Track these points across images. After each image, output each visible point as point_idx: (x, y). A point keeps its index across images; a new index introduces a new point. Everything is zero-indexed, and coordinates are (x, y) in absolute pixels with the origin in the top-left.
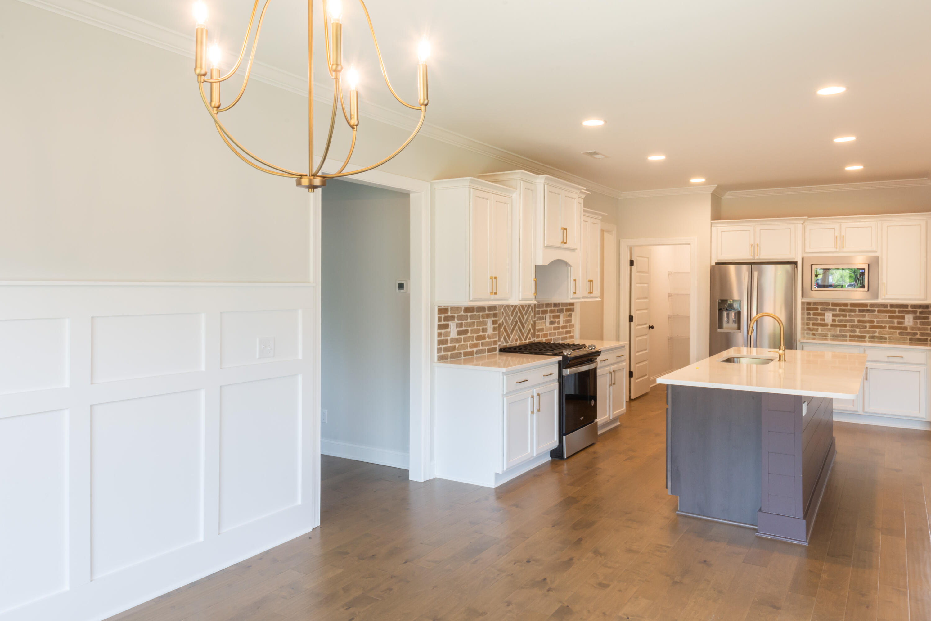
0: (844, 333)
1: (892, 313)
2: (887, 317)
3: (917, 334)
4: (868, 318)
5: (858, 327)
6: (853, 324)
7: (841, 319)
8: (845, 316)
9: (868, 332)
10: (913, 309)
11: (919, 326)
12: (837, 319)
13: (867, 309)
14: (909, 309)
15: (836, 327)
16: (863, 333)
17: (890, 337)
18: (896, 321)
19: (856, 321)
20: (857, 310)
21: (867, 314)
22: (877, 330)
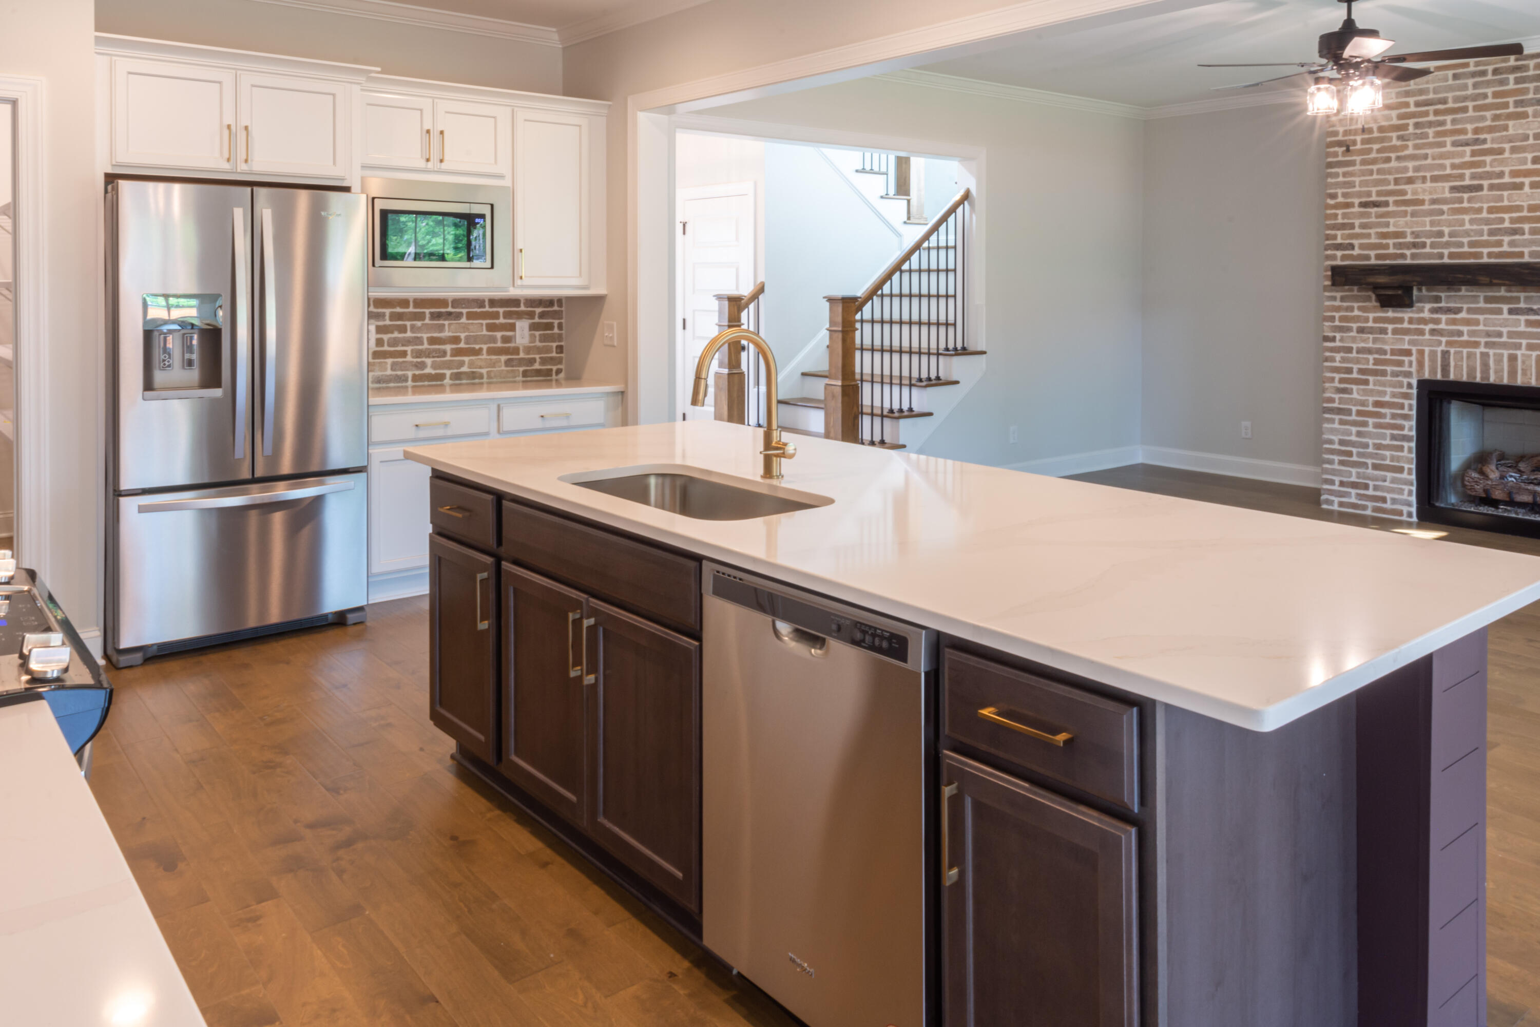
0: (402, 370)
1: (493, 319)
2: (484, 327)
3: (534, 360)
4: (449, 331)
5: (429, 354)
6: (420, 347)
7: (395, 339)
8: (403, 329)
9: (448, 365)
10: (527, 307)
11: (538, 344)
12: (386, 337)
13: (447, 312)
14: (522, 307)
15: (385, 358)
16: (440, 368)
17: (491, 371)
18: (499, 335)
19: (425, 341)
20: (428, 316)
21: (446, 323)
22: (469, 359)
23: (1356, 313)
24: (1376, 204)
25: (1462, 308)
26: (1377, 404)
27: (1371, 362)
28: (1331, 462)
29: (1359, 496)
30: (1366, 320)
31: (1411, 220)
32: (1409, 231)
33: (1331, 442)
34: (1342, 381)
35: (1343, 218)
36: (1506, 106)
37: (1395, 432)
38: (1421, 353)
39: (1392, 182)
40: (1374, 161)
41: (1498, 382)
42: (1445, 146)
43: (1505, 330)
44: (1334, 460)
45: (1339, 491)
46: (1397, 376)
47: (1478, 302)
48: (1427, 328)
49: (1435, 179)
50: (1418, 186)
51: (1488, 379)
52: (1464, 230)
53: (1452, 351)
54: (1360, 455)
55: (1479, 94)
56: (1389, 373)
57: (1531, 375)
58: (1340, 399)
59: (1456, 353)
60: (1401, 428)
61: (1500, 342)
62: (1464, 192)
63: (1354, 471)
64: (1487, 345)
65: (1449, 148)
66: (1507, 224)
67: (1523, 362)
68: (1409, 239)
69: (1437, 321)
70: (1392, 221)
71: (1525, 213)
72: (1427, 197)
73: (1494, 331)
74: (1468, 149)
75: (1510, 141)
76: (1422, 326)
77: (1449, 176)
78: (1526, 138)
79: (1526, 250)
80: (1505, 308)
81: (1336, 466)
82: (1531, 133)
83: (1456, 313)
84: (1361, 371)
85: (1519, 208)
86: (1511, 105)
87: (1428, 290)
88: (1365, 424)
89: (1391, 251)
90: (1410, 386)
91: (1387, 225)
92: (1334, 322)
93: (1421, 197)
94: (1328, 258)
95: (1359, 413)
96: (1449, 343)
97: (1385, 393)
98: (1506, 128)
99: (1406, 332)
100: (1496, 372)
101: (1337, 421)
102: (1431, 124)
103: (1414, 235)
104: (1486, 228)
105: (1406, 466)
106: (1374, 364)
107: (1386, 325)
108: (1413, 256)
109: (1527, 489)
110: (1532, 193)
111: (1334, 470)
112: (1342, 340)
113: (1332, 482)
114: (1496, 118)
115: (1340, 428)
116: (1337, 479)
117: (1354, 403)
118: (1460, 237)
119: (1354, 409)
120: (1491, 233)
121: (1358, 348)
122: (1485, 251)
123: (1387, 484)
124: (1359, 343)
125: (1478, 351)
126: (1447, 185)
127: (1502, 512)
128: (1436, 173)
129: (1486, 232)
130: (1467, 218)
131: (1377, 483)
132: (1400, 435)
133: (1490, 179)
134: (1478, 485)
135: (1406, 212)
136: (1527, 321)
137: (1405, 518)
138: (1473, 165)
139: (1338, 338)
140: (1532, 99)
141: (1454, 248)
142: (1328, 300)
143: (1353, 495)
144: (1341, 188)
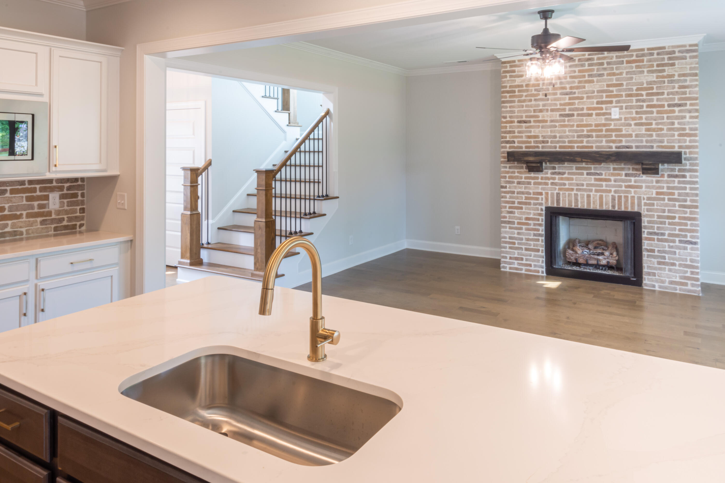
1: (31, 193)
2: (24, 199)
3: (63, 219)
10: (58, 183)
11: (66, 207)
14: (55, 184)
17: (29, 229)
18: (36, 203)
22: (10, 222)
23: (516, 174)
24: (525, 122)
25: (565, 172)
26: (527, 219)
27: (524, 198)
28: (505, 248)
29: (519, 264)
30: (521, 178)
31: (541, 130)
32: (540, 135)
33: (505, 238)
34: (510, 208)
35: (510, 128)
36: (584, 76)
37: (535, 232)
38: (547, 194)
39: (533, 111)
40: (524, 101)
41: (582, 208)
42: (557, 95)
43: (585, 183)
44: (506, 246)
45: (509, 262)
46: (536, 205)
47: (573, 170)
48: (550, 182)
49: (552, 110)
50: (545, 113)
51: (578, 206)
52: (565, 135)
53: (561, 193)
54: (519, 244)
55: (572, 71)
56: (532, 203)
57: (597, 204)
58: (509, 216)
59: (563, 194)
60: (538, 230)
61: (582, 188)
62: (566, 117)
63: (516, 252)
64: (577, 190)
65: (558, 96)
66: (585, 133)
67: (594, 198)
68: (541, 139)
69: (554, 179)
70: (532, 130)
71: (593, 128)
72: (549, 119)
73: (580, 183)
74: (567, 97)
75: (587, 93)
76: (547, 181)
77: (559, 109)
78: (594, 92)
79: (594, 145)
80: (585, 172)
81: (508, 250)
82: (595, 90)
83: (562, 175)
84: (519, 203)
85: (590, 125)
86: (587, 76)
87: (550, 164)
88: (521, 229)
89: (533, 144)
90: (542, 210)
91: (530, 132)
92: (506, 179)
93: (546, 119)
94: (503, 147)
95: (519, 223)
96: (560, 189)
97: (530, 213)
98: (584, 87)
99: (540, 184)
100: (581, 203)
101: (508, 228)
104: (576, 134)
105: (541, 249)
106: (525, 199)
107: (530, 181)
108: (543, 147)
109: (595, 258)
110: (596, 118)
111: (507, 251)
112: (510, 188)
113: (506, 258)
114: (580, 82)
115: (510, 231)
116: (508, 256)
117: (516, 218)
118: (564, 138)
119: (516, 221)
120: (579, 136)
121: (517, 191)
122: (576, 145)
123: (531, 258)
124: (518, 189)
125: (573, 193)
126: (558, 113)
127: (583, 269)
128: (553, 107)
129: (576, 136)
130: (567, 129)
131: (527, 257)
132: (537, 233)
133: (578, 111)
134: (572, 257)
135: (539, 126)
136: (595, 179)
137: (540, 274)
138: (569, 104)
139: (508, 187)
140: (596, 74)
141: (561, 143)
142: (503, 168)
143: (516, 263)
144: (508, 114)
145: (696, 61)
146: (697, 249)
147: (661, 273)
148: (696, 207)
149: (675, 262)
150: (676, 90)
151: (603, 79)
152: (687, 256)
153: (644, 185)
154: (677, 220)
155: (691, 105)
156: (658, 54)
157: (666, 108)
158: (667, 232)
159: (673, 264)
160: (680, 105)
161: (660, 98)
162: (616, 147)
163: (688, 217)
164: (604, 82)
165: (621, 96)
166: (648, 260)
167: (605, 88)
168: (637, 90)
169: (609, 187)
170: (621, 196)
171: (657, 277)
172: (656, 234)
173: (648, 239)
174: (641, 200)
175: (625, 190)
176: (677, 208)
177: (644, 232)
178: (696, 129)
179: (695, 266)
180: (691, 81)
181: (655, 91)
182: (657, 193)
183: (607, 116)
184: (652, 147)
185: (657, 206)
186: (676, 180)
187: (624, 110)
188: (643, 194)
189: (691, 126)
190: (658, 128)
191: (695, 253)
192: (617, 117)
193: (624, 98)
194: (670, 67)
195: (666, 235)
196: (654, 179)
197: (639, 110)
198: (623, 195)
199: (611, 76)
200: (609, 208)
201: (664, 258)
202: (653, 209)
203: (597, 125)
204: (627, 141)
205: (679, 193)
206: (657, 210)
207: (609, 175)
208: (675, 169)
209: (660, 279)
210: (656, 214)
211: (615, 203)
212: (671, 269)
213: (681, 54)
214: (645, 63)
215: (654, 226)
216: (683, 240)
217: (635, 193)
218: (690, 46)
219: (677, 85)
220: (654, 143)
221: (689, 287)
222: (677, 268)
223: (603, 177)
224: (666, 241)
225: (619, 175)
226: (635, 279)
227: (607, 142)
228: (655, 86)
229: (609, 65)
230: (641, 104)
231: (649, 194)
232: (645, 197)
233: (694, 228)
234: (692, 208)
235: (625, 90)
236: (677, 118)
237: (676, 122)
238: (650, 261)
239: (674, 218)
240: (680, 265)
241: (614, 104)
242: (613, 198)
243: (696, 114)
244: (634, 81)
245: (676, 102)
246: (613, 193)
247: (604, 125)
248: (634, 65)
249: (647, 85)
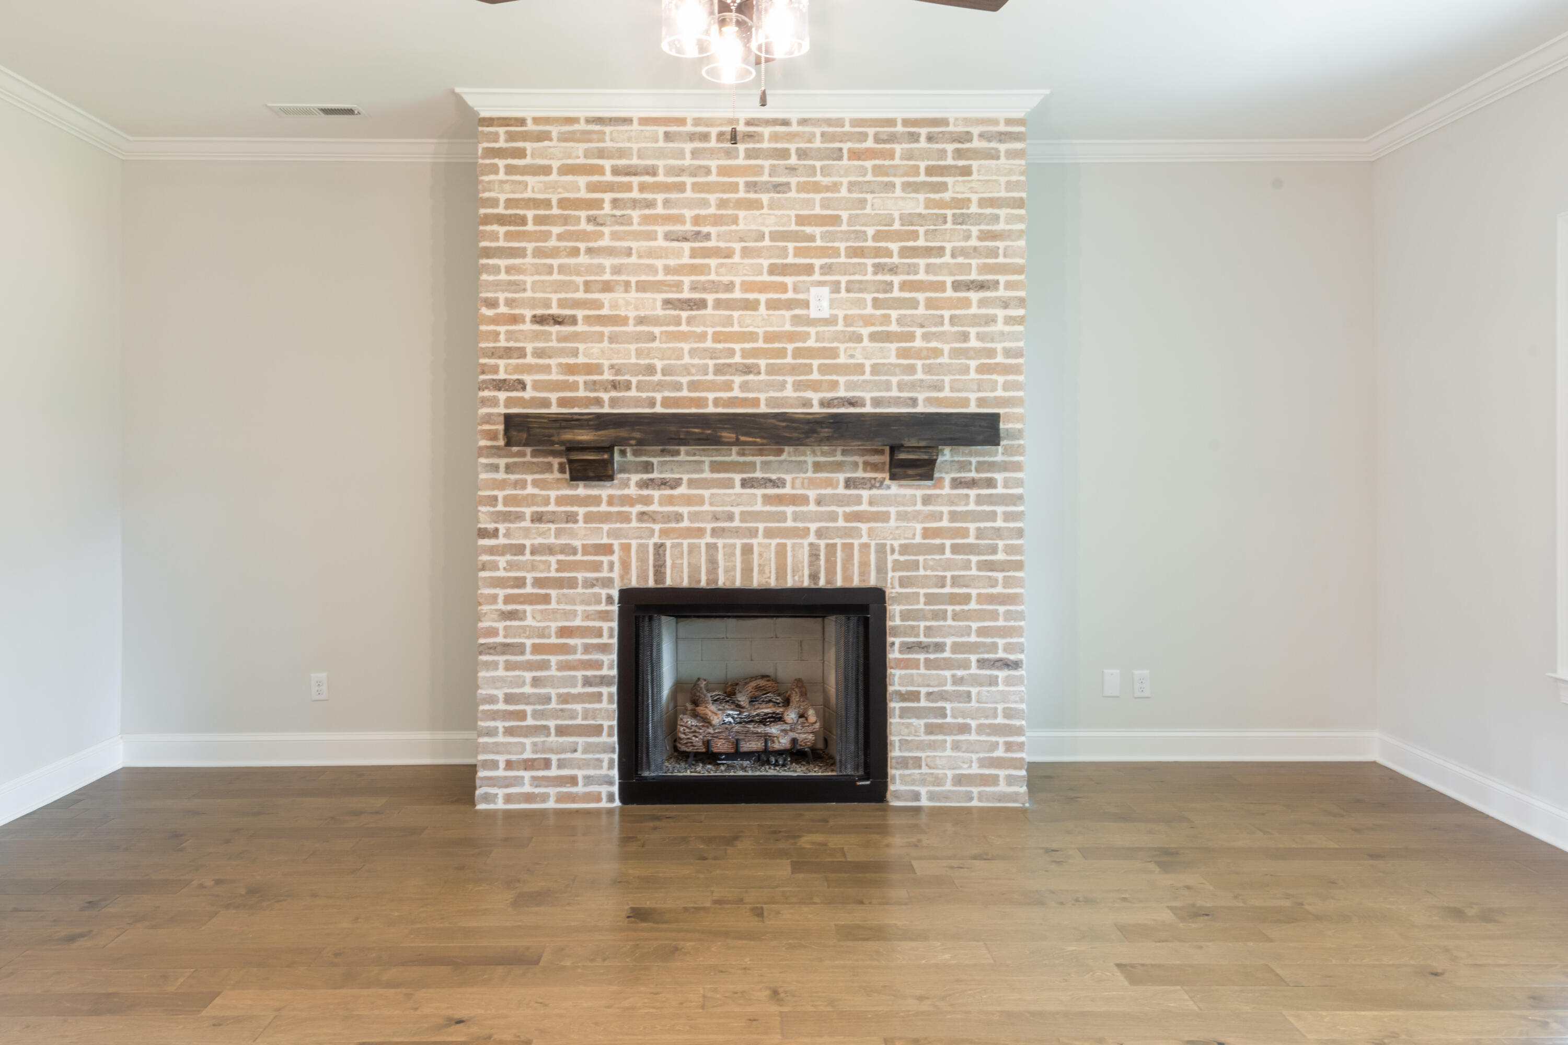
23: (530, 490)
24: (557, 321)
25: (681, 479)
26: (564, 632)
27: (554, 566)
28: (491, 732)
29: (536, 781)
30: (546, 501)
31: (608, 347)
32: (606, 363)
33: (492, 700)
34: (508, 599)
35: (507, 340)
36: (734, 187)
37: (590, 673)
38: (626, 548)
39: (582, 288)
40: (554, 253)
41: (729, 585)
42: (656, 239)
43: (737, 510)
44: (495, 728)
45: (506, 778)
46: (593, 586)
47: (702, 471)
48: (635, 510)
49: (642, 287)
50: (618, 295)
51: (716, 581)
52: (682, 365)
53: (668, 543)
54: (537, 715)
55: (700, 167)
56: (580, 582)
57: (770, 572)
58: (506, 628)
59: (673, 546)
60: (598, 665)
61: (730, 527)
62: (682, 309)
63: (528, 741)
64: (714, 531)
65: (661, 242)
66: (737, 359)
67: (760, 555)
68: (607, 376)
69: (647, 501)
70: (581, 347)
71: (760, 344)
72: (632, 314)
73: (723, 512)
74: (686, 246)
75: (741, 240)
76: (626, 509)
77: (662, 283)
78: (761, 237)
79: (762, 396)
80: (737, 477)
81: (500, 739)
82: (767, 230)
83: (672, 488)
84: (538, 582)
85: (752, 337)
86: (741, 187)
87: (635, 453)
88: (545, 665)
89: (581, 393)
90: (610, 599)
91: (574, 353)
92: (495, 506)
93: (622, 313)
94: (484, 402)
95: (536, 649)
96: (664, 533)
97: (574, 613)
98: (735, 220)
99: (605, 517)
100: (726, 571)
101: (501, 665)
102: (635, 204)
103: (613, 371)
104: (711, 363)
105: (606, 724)
106: (558, 570)
107: (575, 509)
108: (613, 402)
109: (756, 733)
110: (768, 315)
111: (496, 744)
112: (507, 535)
114: (722, 204)
115: (507, 676)
116: (501, 759)
117: (528, 633)
118: (678, 375)
120: (719, 370)
121: (532, 545)
122: (711, 396)
123: (577, 755)
124: (535, 538)
125: (702, 542)
126: (659, 297)
127: (726, 771)
128: (644, 278)
129: (711, 369)
130: (686, 347)
131: (563, 756)
132: (595, 676)
133: (717, 292)
134: (696, 737)
135: (602, 334)
136: (764, 496)
137: (604, 804)
138: (693, 270)
139: (502, 531)
140: (767, 183)
141: (669, 391)
142: (487, 472)
143: (527, 781)
144: (503, 291)
145: (1020, 165)
146: (1019, 681)
147: (935, 756)
148: (1019, 566)
149: (968, 721)
150: (973, 242)
151: (786, 199)
152: (996, 703)
153: (893, 510)
154: (973, 605)
155: (1009, 286)
156: (930, 138)
157: (949, 293)
158: (949, 641)
159: (964, 729)
160: (982, 286)
161: (935, 264)
162: (822, 404)
163: (999, 595)
164: (791, 209)
165: (836, 252)
166: (903, 724)
167: (794, 227)
168: (878, 236)
169: (802, 521)
170: (835, 545)
171: (925, 770)
172: (923, 648)
173: (902, 665)
174: (885, 553)
175: (845, 527)
176: (974, 572)
177: (893, 644)
178: (1019, 354)
179: (1015, 725)
180: (1010, 220)
181: (921, 242)
182: (927, 533)
183: (797, 312)
184: (914, 401)
185: (925, 569)
186: (973, 493)
187: (843, 294)
188: (891, 537)
189: (1008, 345)
190: (928, 349)
191: (1014, 693)
192: (826, 313)
193: (843, 259)
194: (960, 179)
195: (948, 648)
196: (919, 493)
197: (881, 296)
198: (838, 541)
199: (808, 192)
200: (803, 582)
201: (942, 713)
202: (916, 577)
203: (769, 337)
204: (850, 386)
205: (978, 529)
206: (923, 582)
207: (803, 487)
208: (970, 463)
209: (932, 774)
210: (922, 591)
211: (820, 566)
212: (958, 741)
213: (984, 144)
214: (897, 161)
215: (919, 626)
216: (988, 660)
217: (869, 536)
218: (1009, 122)
219: (975, 230)
220: (919, 392)
221: (1002, 788)
222: (973, 737)
223: (787, 490)
224: (947, 664)
225: (829, 483)
226: (868, 783)
227: (798, 386)
228: (921, 230)
229: (804, 159)
230: (888, 278)
231: (906, 536)
232: (896, 544)
233: (1012, 623)
234: (1009, 571)
235: (847, 236)
236: (976, 320)
237: (973, 331)
238: (908, 726)
239: (966, 599)
240: (981, 729)
241: (817, 277)
242: (814, 555)
243: (1020, 312)
244: (868, 210)
245: (974, 276)
246: (812, 538)
247: (791, 337)
248: (869, 164)
249: (903, 225)
